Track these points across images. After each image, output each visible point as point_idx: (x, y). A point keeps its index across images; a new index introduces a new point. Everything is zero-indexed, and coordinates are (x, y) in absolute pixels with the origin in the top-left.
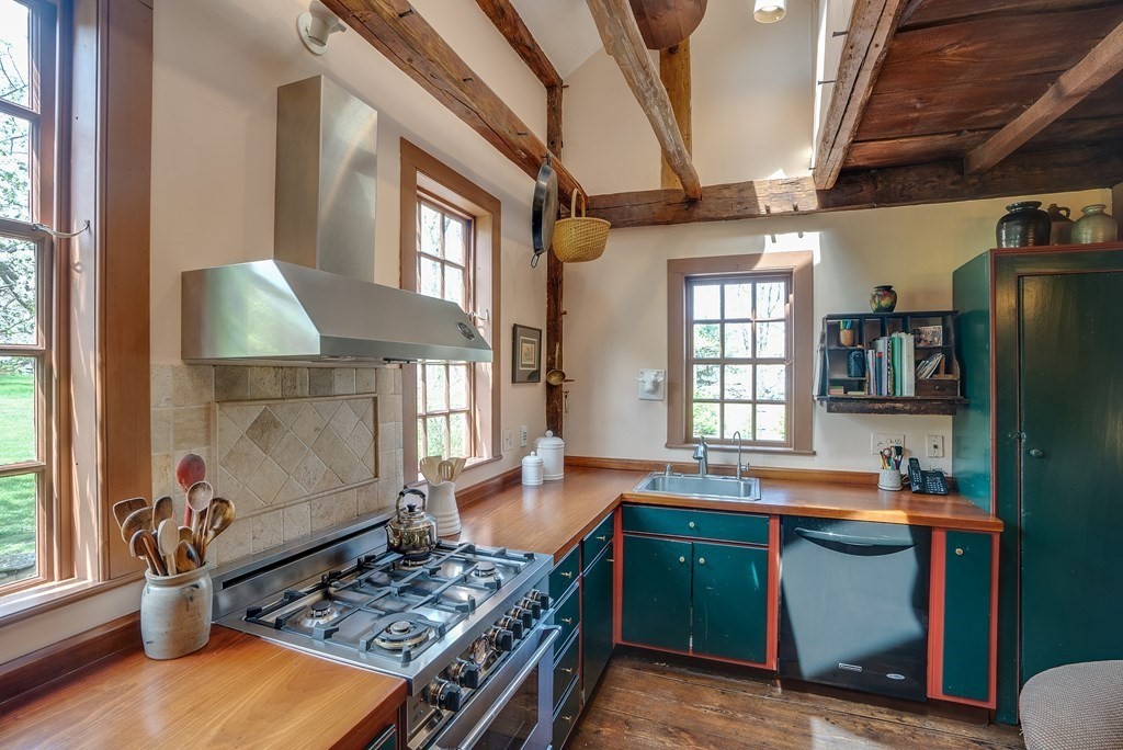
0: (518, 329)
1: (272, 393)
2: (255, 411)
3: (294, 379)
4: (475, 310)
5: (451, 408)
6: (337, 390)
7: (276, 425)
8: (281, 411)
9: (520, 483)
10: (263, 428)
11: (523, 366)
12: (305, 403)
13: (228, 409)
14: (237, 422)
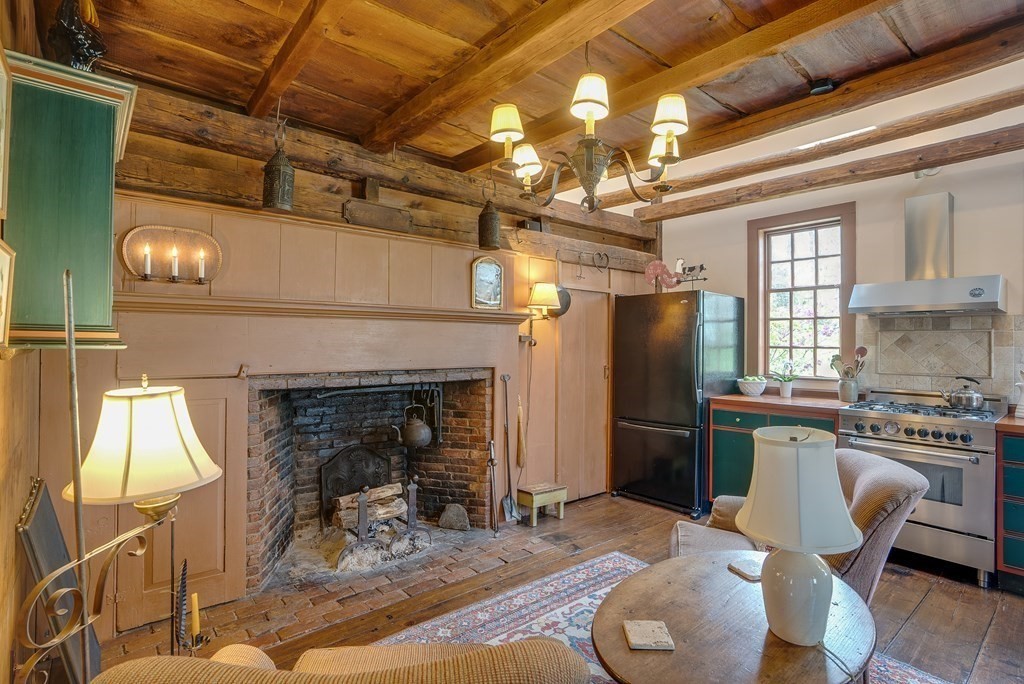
2: (899, 335)
3: (922, 323)
6: (952, 328)
7: (910, 341)
8: (914, 336)
10: (903, 342)
12: (929, 333)
13: (884, 333)
14: (889, 339)
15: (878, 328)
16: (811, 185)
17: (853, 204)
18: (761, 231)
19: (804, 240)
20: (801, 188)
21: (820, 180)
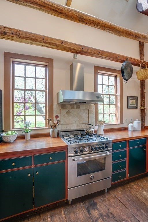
0: (129, 97)
1: (69, 108)
2: (67, 110)
3: (73, 106)
4: (117, 94)
5: (110, 113)
6: (80, 108)
7: (70, 113)
8: (71, 111)
9: (128, 130)
10: (68, 113)
11: (130, 105)
12: (75, 110)
13: (63, 110)
14: (64, 112)
15: (61, 108)
16: (45, 42)
17: (53, 59)
18: (12, 59)
19: (30, 70)
20: (40, 42)
21: (49, 41)
